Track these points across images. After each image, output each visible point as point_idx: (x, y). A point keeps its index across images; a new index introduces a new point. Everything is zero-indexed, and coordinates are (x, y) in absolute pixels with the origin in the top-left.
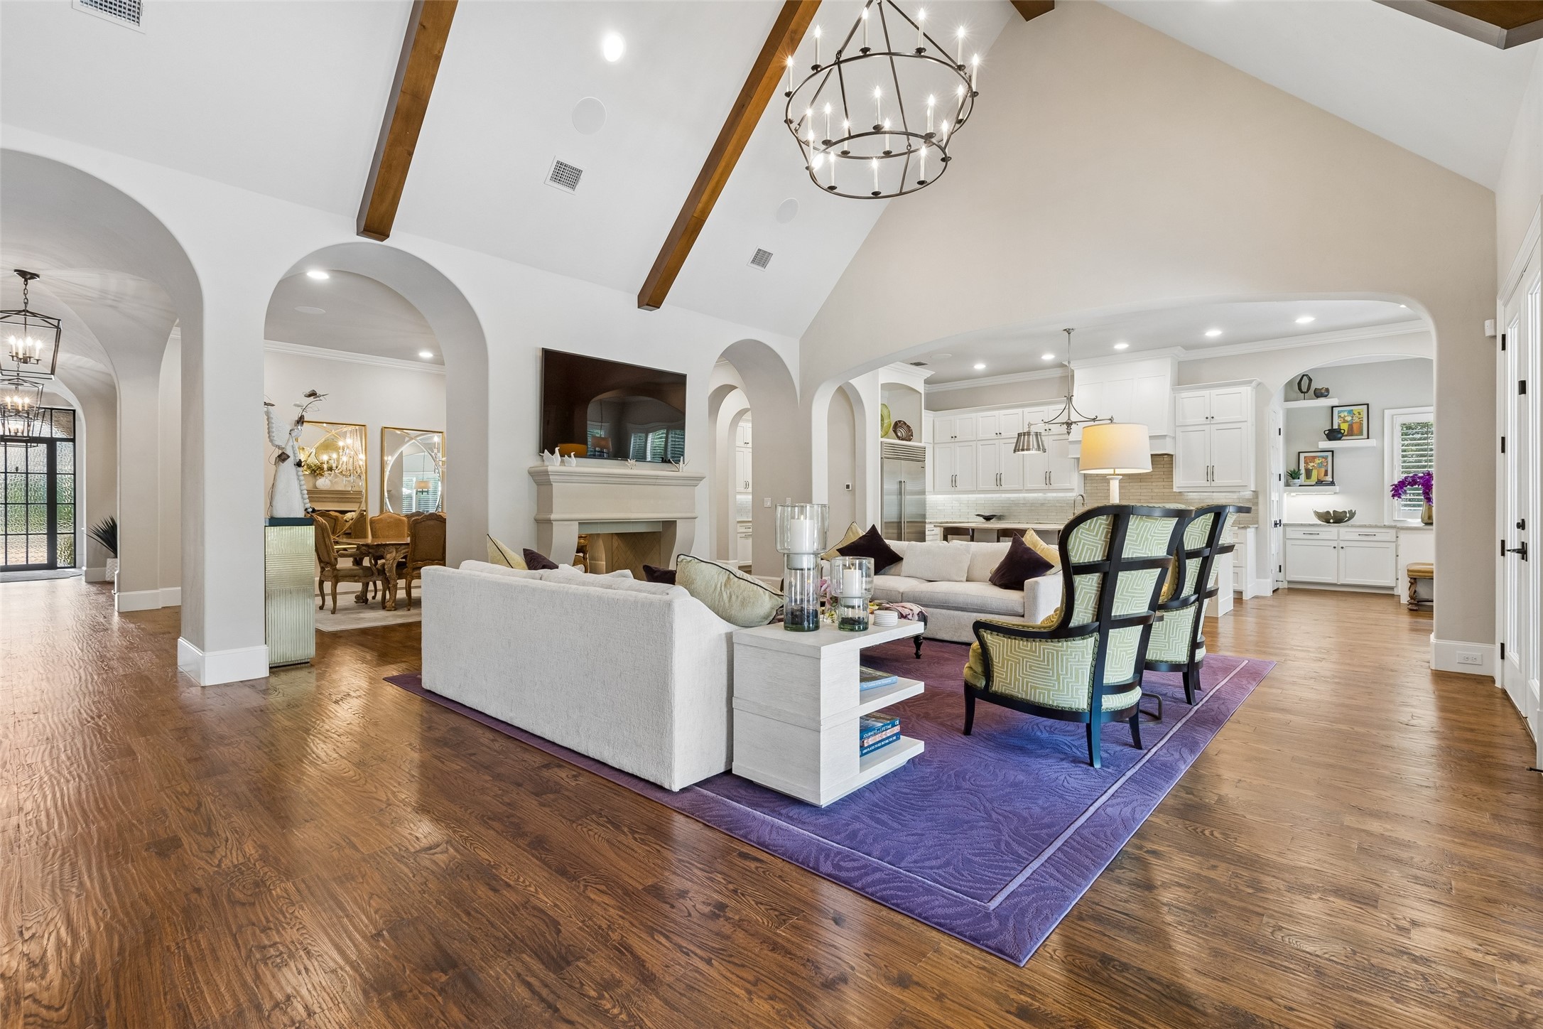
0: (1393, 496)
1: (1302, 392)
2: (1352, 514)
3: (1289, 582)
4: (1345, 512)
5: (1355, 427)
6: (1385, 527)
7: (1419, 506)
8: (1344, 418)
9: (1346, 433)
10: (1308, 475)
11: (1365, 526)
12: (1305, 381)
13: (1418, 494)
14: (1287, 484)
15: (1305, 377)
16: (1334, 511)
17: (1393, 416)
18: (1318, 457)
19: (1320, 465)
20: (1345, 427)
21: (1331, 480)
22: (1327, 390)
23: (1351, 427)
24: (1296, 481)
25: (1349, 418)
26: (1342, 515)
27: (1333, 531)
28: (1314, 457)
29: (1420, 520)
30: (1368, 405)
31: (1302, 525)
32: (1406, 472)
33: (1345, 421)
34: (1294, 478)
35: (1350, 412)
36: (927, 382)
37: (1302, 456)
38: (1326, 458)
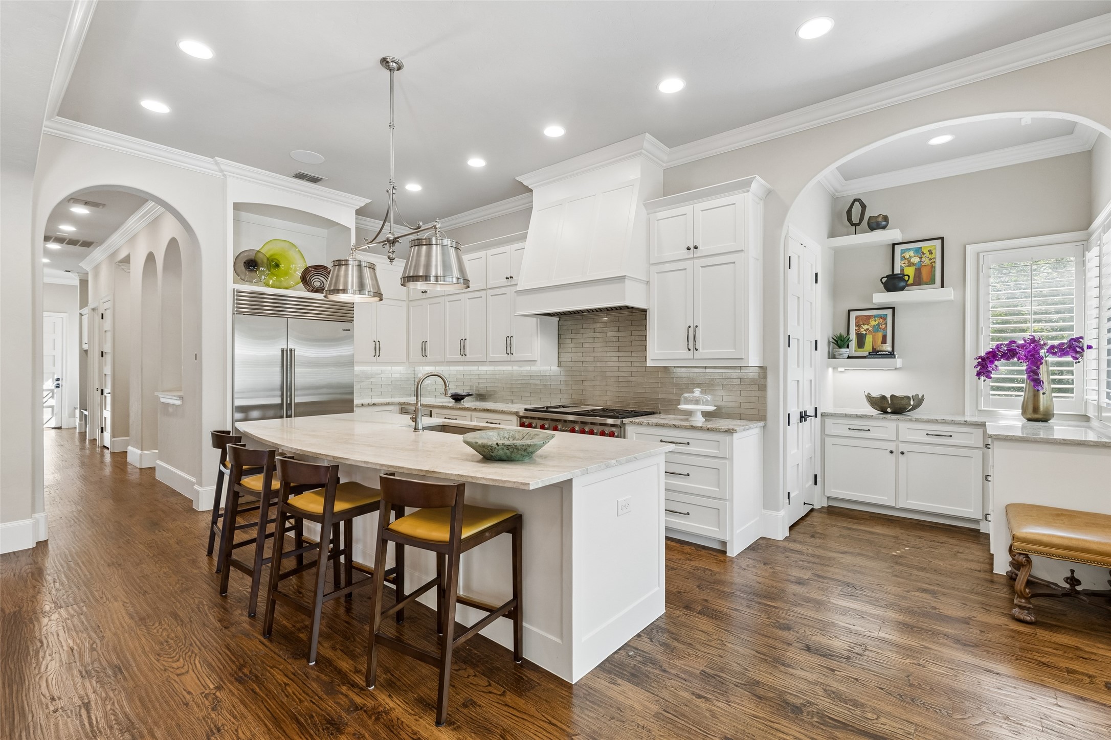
0: (979, 374)
1: (853, 224)
2: (919, 401)
3: (828, 498)
4: (908, 398)
5: (924, 272)
6: (966, 423)
7: (1019, 389)
8: (909, 260)
9: (911, 281)
10: (861, 343)
11: (936, 422)
12: (857, 207)
13: (1019, 372)
14: (832, 356)
15: (857, 203)
16: (892, 396)
17: (978, 254)
18: (875, 316)
19: (877, 328)
20: (910, 271)
21: (890, 349)
22: (886, 218)
23: (918, 271)
24: (843, 350)
25: (916, 260)
26: (904, 402)
27: (890, 426)
28: (869, 317)
29: (1020, 411)
30: (942, 239)
31: (846, 416)
32: (998, 339)
33: (910, 264)
34: (840, 347)
35: (918, 251)
36: (359, 212)
37: (853, 315)
38: (884, 318)
